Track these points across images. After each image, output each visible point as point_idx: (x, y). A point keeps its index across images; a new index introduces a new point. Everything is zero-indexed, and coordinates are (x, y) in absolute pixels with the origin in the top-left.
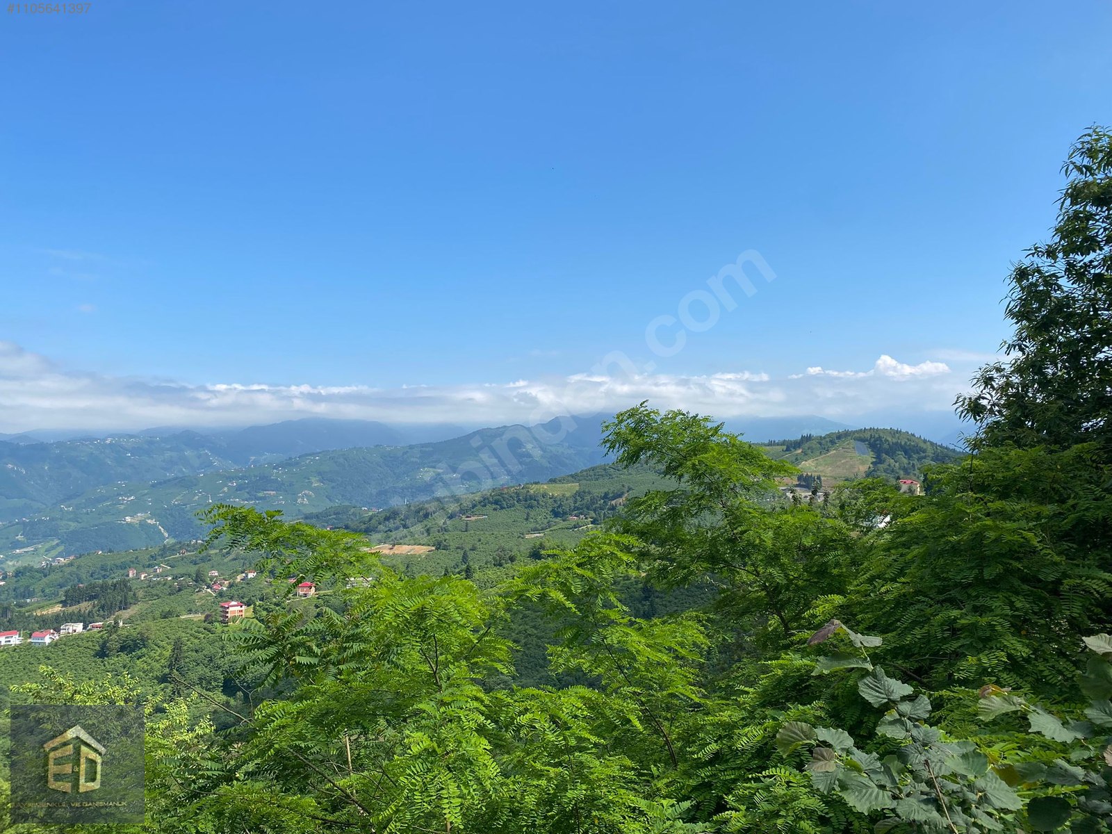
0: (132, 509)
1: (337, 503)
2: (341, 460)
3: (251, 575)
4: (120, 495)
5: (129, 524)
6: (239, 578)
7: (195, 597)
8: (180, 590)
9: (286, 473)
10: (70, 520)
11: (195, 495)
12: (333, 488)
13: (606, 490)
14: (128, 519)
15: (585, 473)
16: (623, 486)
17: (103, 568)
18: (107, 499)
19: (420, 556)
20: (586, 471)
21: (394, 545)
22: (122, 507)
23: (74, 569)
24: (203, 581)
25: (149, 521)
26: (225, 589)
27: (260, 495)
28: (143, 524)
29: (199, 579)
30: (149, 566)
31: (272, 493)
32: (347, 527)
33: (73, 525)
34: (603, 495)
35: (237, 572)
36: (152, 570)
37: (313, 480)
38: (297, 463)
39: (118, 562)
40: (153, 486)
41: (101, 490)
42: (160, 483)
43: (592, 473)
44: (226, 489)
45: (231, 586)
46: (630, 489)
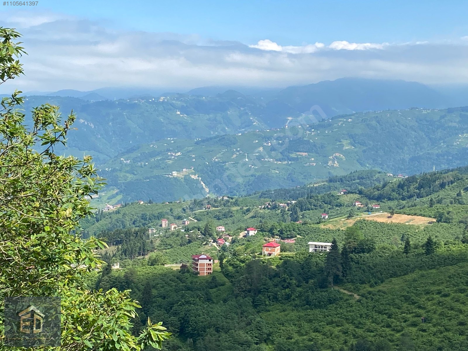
0: (178, 165)
1: (368, 167)
2: (374, 123)
3: (252, 233)
4: (168, 150)
5: (176, 179)
6: (242, 235)
7: (202, 249)
8: (190, 242)
9: (318, 135)
10: (127, 172)
11: (233, 153)
12: (364, 151)
14: (175, 174)
17: (144, 217)
18: (158, 154)
19: (418, 227)
21: (392, 213)
22: (170, 162)
23: (120, 216)
24: (210, 235)
25: (193, 177)
26: (227, 244)
27: (293, 155)
28: (187, 179)
29: (207, 233)
30: (179, 218)
31: (304, 154)
32: (360, 193)
33: (130, 177)
35: (241, 229)
36: (181, 222)
37: (345, 142)
38: (330, 125)
39: (156, 213)
40: (197, 143)
41: (154, 146)
42: (203, 141)
45: (233, 242)
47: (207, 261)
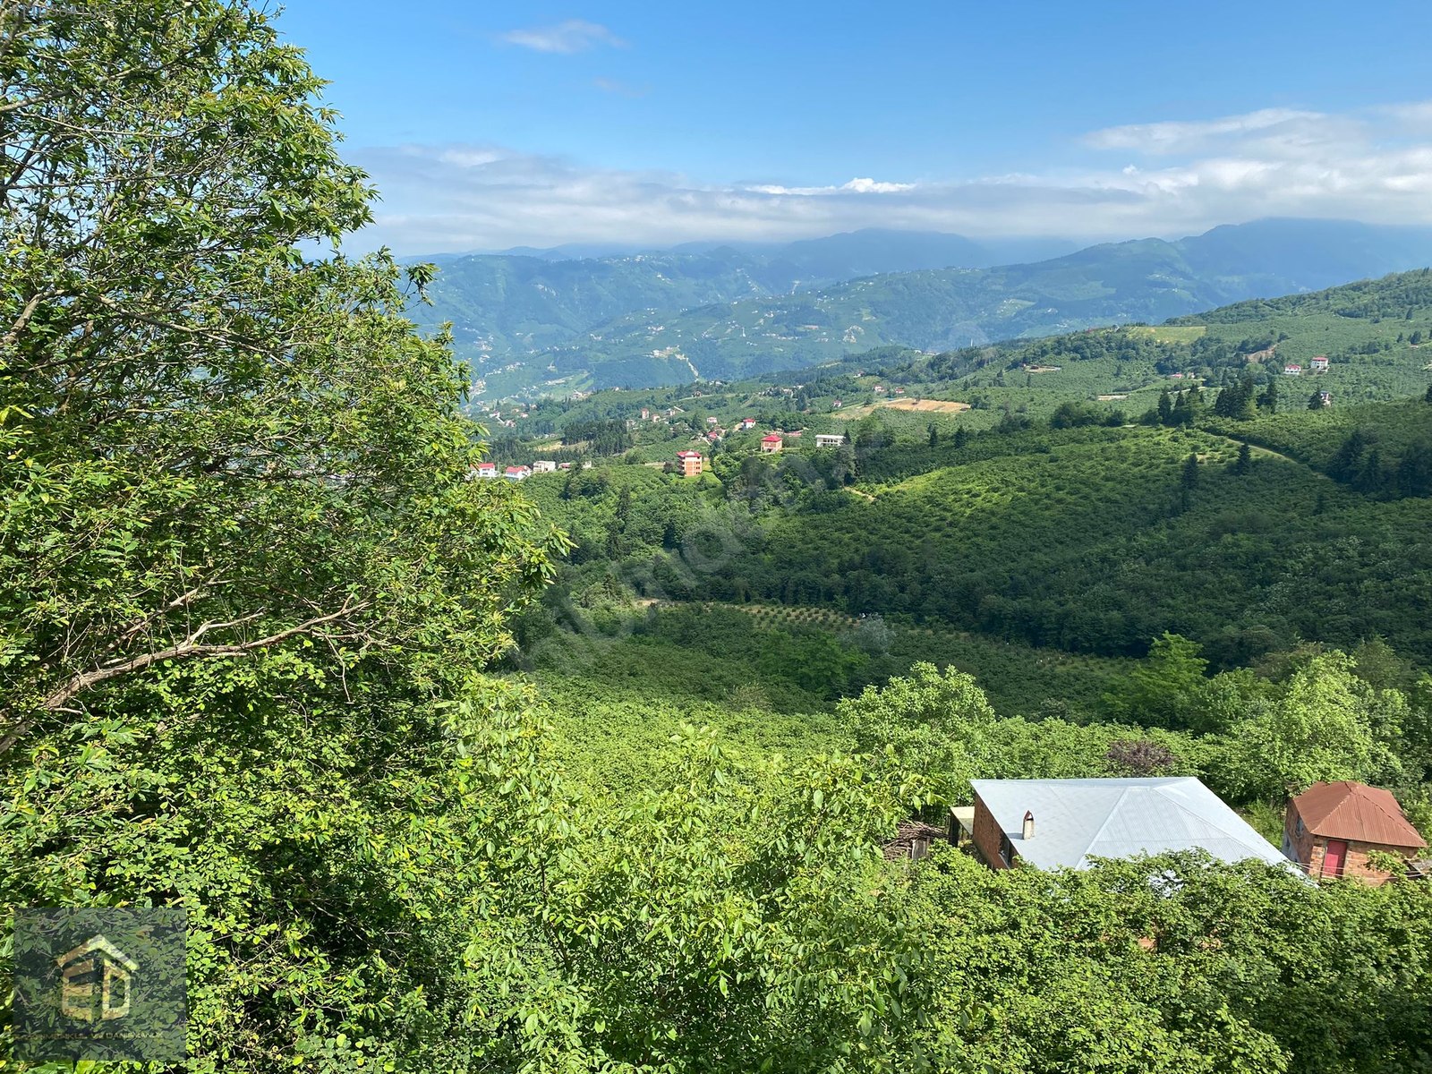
0: (661, 342)
1: (892, 341)
2: (900, 287)
3: (749, 425)
4: (648, 324)
5: (657, 359)
6: (737, 427)
7: (690, 445)
8: (675, 436)
9: (832, 303)
10: (599, 351)
11: (727, 327)
12: (888, 323)
13: (1246, 338)
14: (657, 353)
15: (1223, 312)
16: (1272, 332)
17: (620, 407)
18: (636, 329)
19: (949, 415)
20: (1226, 308)
21: (918, 399)
22: (651, 338)
23: (591, 405)
24: (700, 428)
25: (678, 357)
26: (720, 438)
27: (801, 329)
28: (671, 359)
29: (695, 425)
30: (663, 407)
31: (814, 327)
32: (881, 374)
33: (602, 357)
34: (1238, 345)
35: (737, 421)
36: (665, 412)
37: (864, 312)
38: (846, 290)
39: (634, 401)
40: (683, 315)
41: (630, 318)
42: (690, 312)
43: (1234, 312)
44: (762, 321)
45: (727, 436)
46: (1282, 337)
47: (696, 459)
